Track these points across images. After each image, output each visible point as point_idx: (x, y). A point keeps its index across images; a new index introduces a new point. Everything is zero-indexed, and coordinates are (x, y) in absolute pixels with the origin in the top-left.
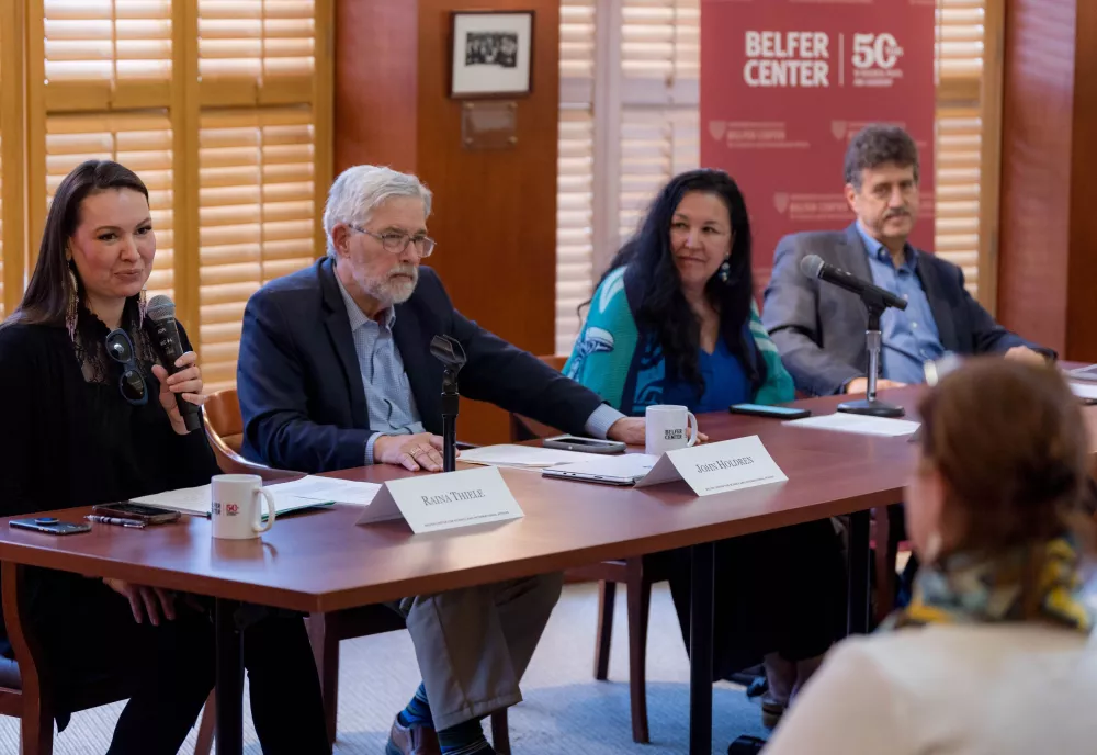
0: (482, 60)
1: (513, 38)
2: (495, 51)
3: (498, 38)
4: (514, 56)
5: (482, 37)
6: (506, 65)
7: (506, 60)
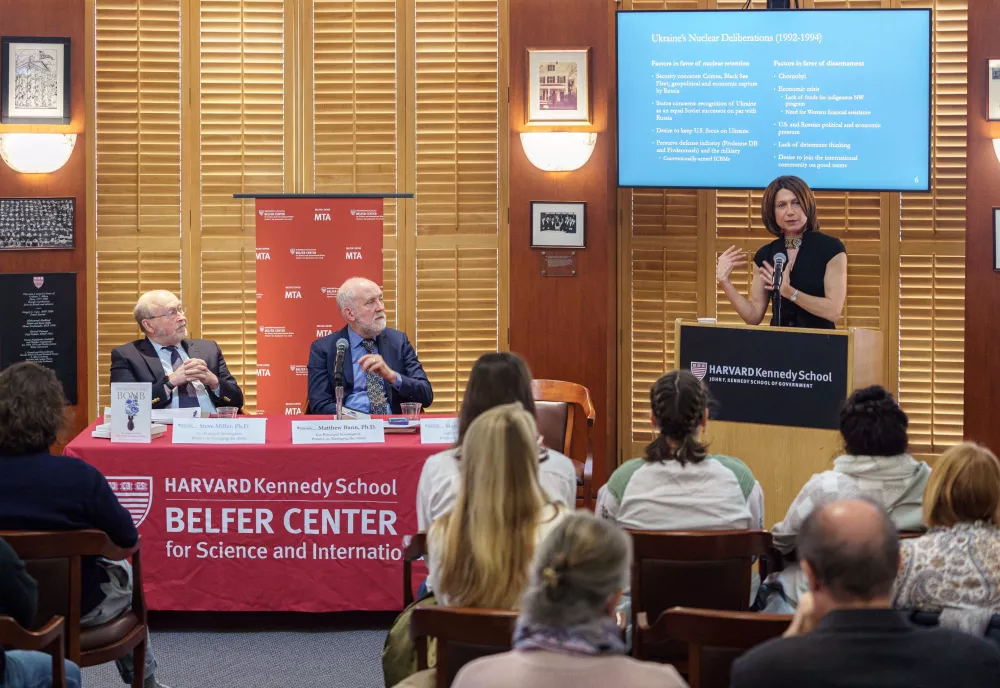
0: (553, 228)
1: (573, 217)
2: (561, 224)
3: (563, 216)
4: (574, 227)
5: (552, 216)
6: (568, 231)
7: (569, 229)
